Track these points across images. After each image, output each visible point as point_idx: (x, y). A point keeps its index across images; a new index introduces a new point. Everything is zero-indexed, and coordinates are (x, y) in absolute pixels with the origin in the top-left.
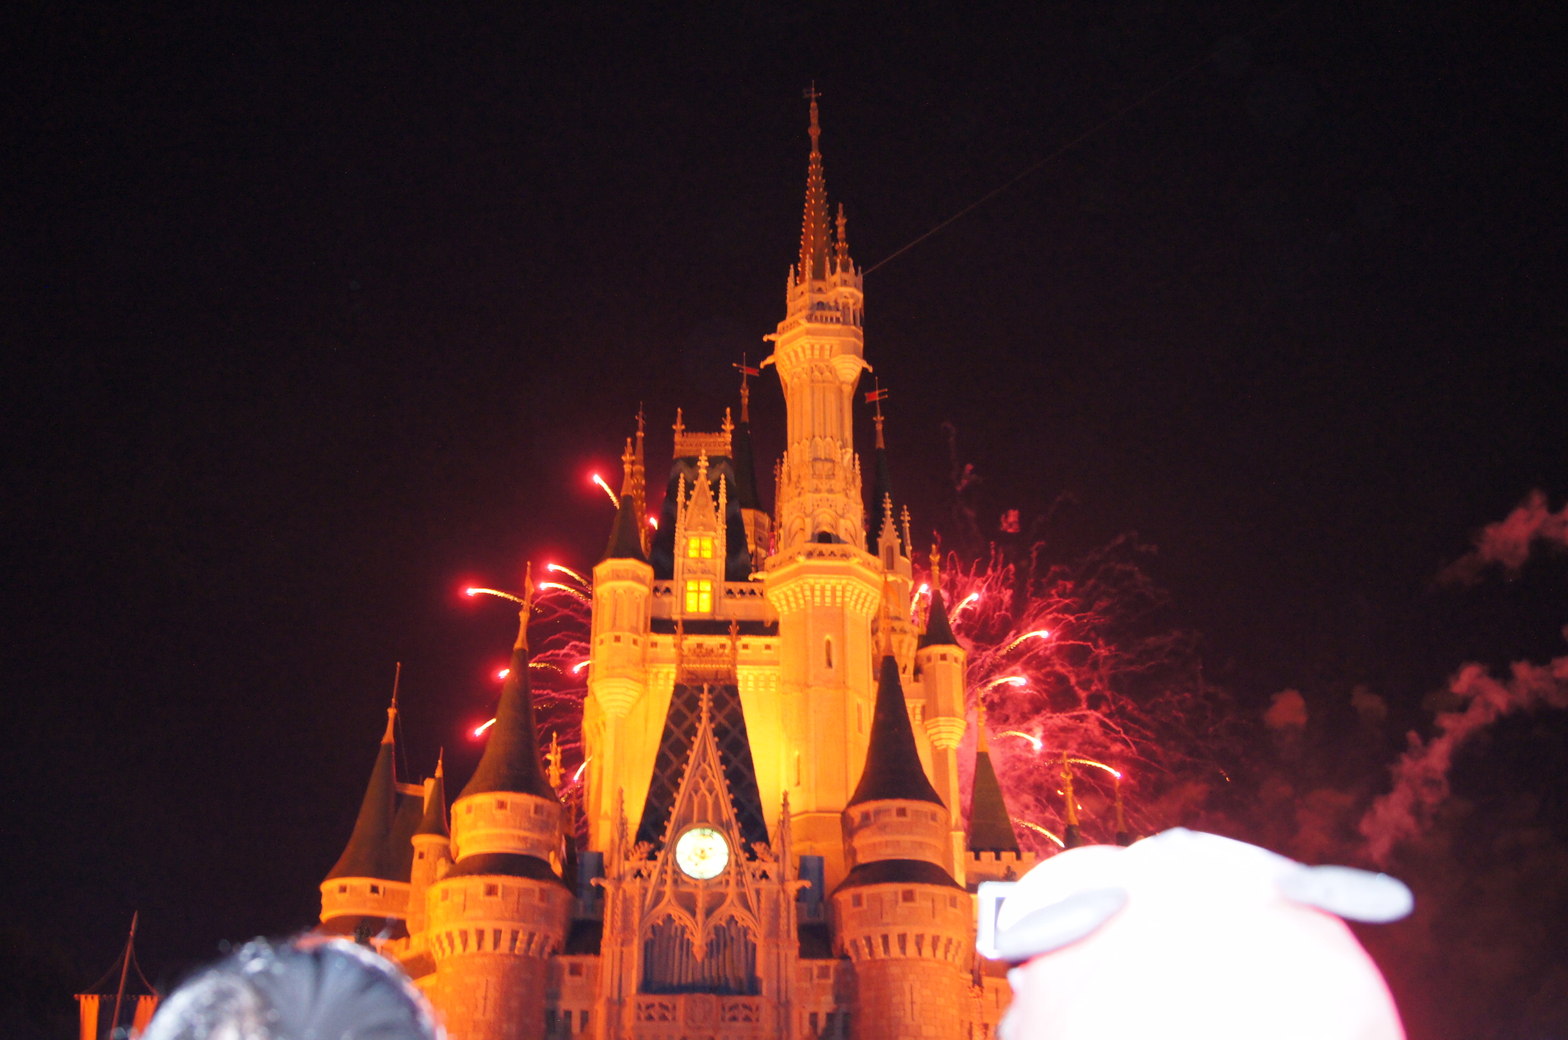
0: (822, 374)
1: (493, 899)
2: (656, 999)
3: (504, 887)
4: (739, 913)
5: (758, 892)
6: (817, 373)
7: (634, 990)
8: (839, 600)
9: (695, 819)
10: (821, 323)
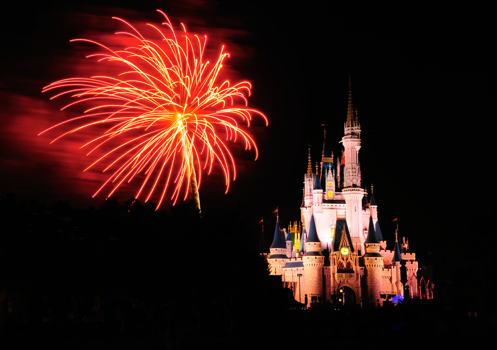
0: (353, 149)
1: (316, 259)
2: (340, 274)
4: (350, 261)
5: (353, 257)
7: (336, 272)
8: (357, 198)
9: (343, 246)
10: (354, 138)
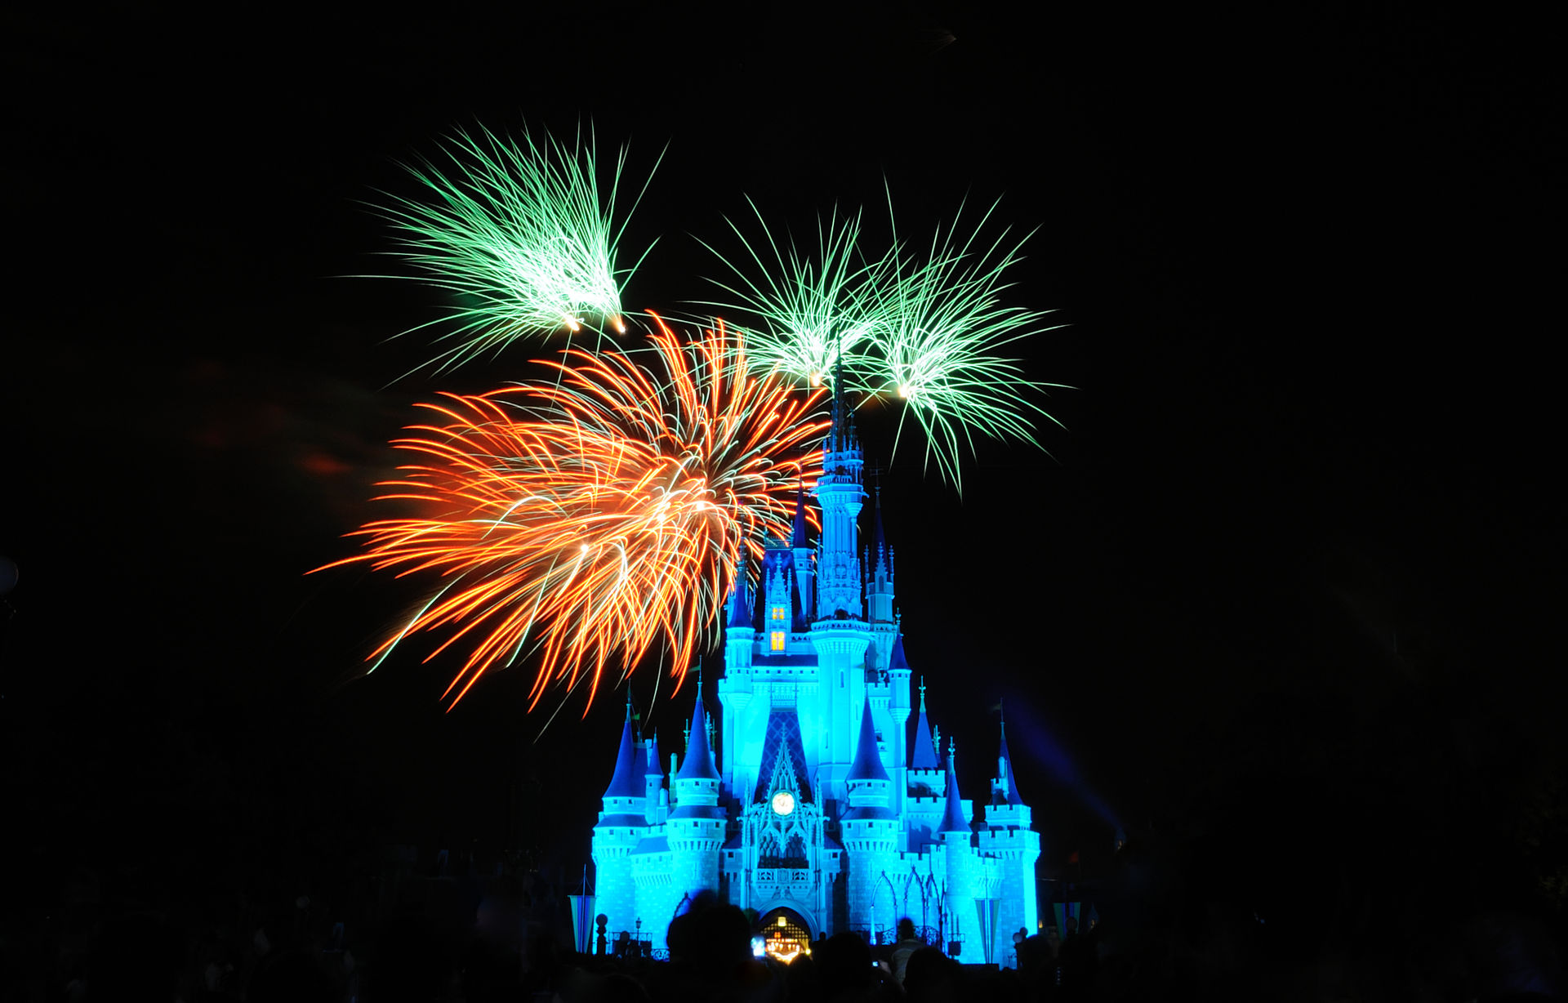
0: (841, 512)
1: (696, 828)
2: (766, 870)
3: (701, 823)
4: (799, 830)
5: (807, 821)
6: (838, 512)
7: (756, 866)
8: (847, 650)
9: (780, 788)
10: (841, 483)
